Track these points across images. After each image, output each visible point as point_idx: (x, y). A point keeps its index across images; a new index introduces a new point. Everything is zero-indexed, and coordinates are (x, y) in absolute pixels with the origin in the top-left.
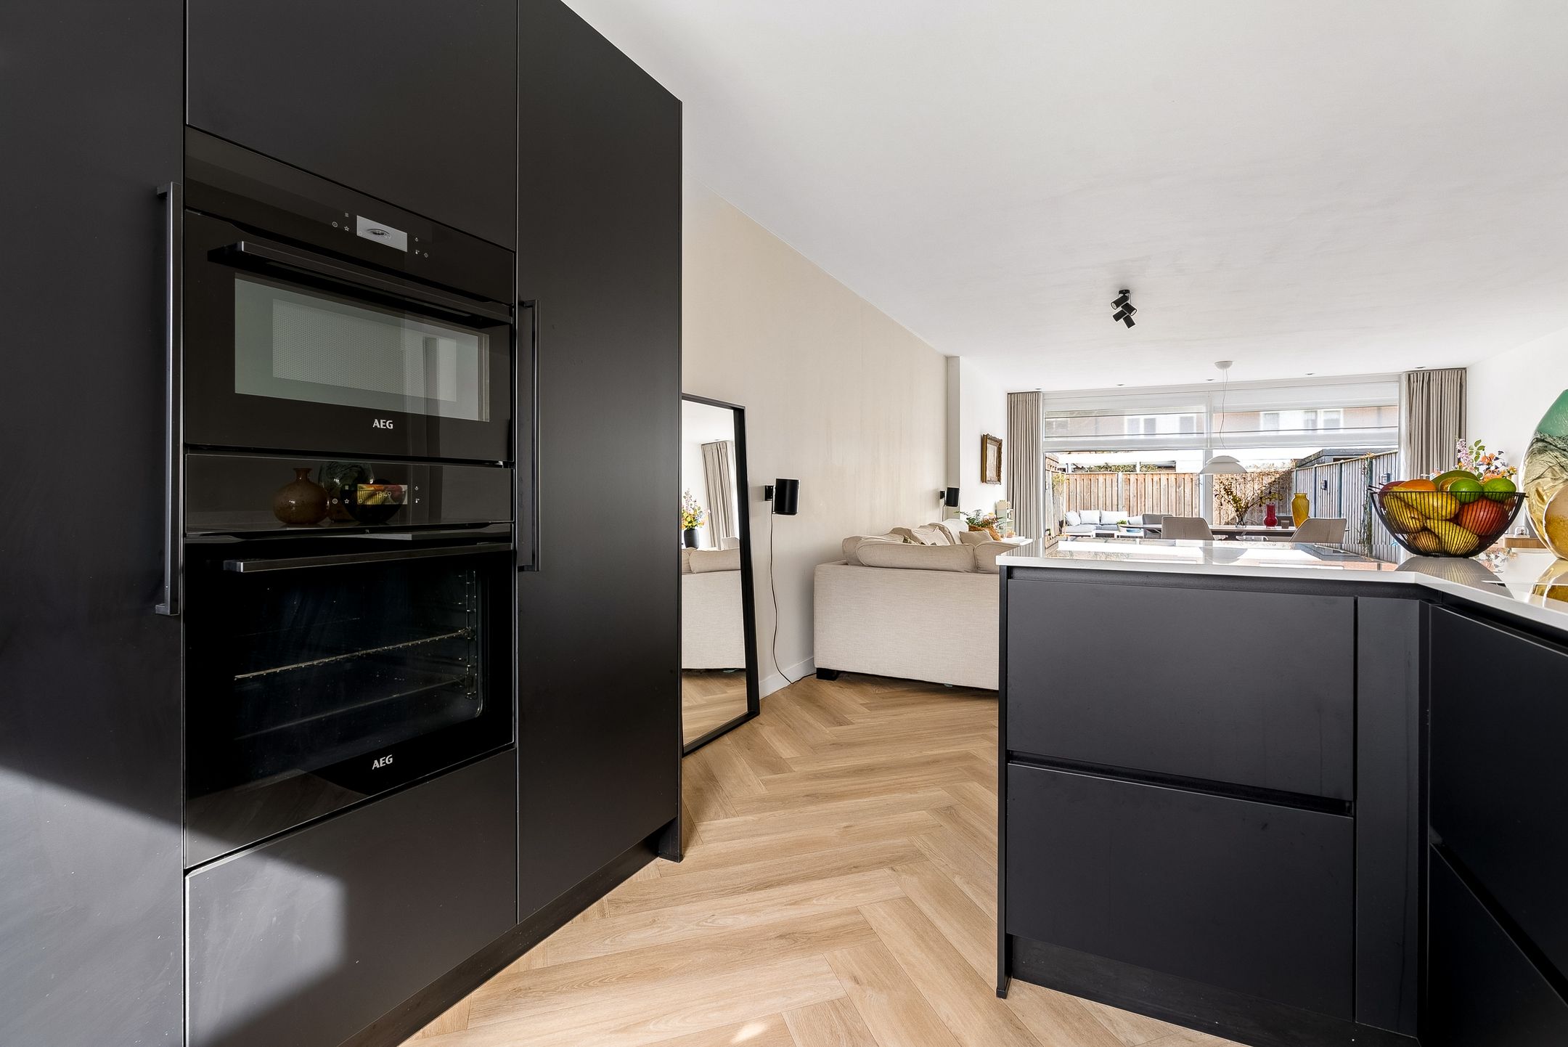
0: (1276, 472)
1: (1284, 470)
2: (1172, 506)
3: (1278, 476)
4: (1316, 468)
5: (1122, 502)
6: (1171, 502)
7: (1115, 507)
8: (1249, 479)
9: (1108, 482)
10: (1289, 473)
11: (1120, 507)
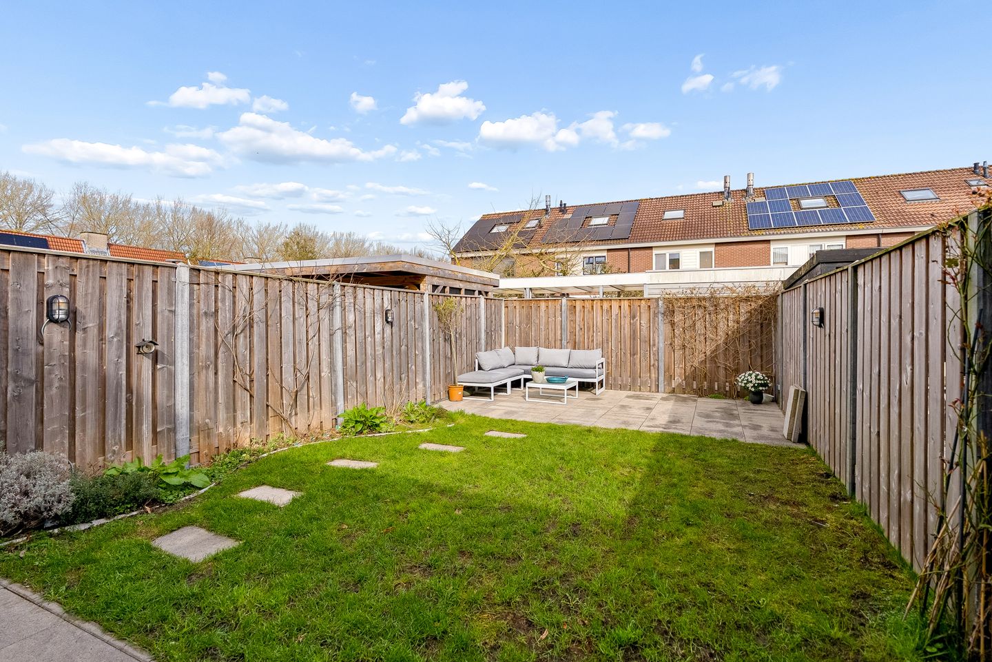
0: (758, 297)
1: (767, 294)
2: (625, 342)
3: (760, 302)
4: (805, 285)
5: (567, 336)
6: (625, 337)
7: (558, 343)
8: (722, 307)
9: (551, 311)
10: (774, 298)
11: (564, 342)
